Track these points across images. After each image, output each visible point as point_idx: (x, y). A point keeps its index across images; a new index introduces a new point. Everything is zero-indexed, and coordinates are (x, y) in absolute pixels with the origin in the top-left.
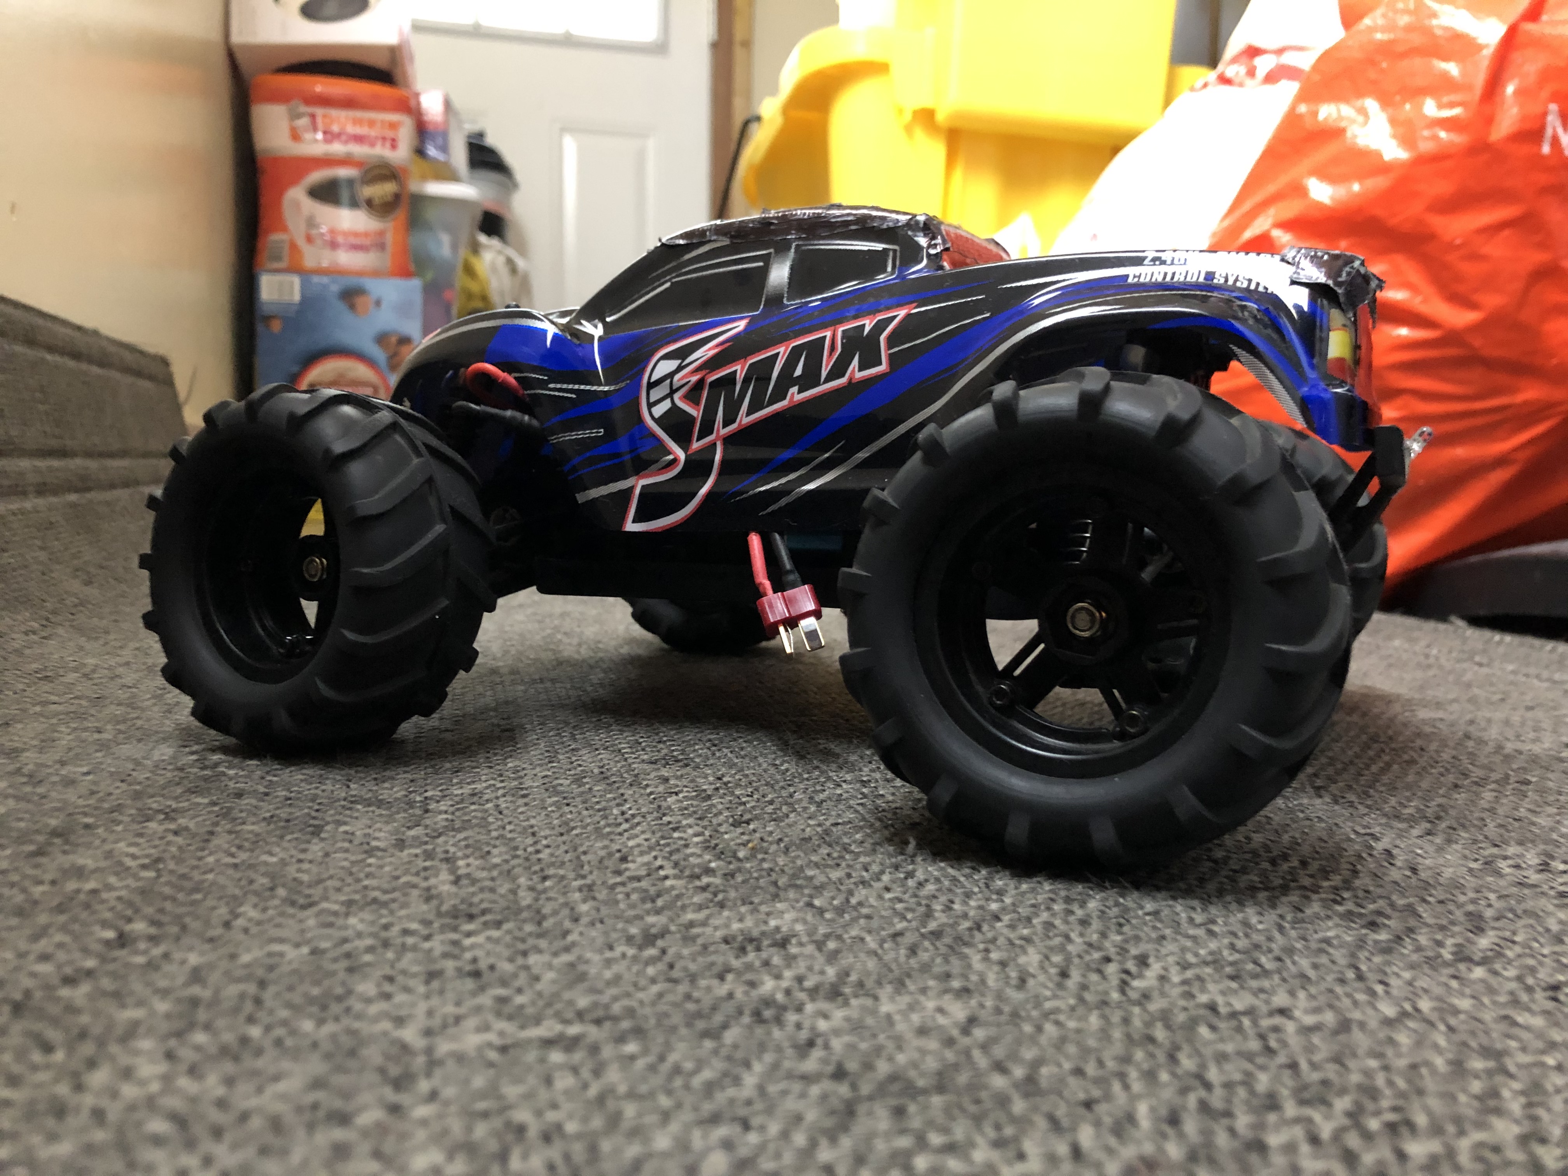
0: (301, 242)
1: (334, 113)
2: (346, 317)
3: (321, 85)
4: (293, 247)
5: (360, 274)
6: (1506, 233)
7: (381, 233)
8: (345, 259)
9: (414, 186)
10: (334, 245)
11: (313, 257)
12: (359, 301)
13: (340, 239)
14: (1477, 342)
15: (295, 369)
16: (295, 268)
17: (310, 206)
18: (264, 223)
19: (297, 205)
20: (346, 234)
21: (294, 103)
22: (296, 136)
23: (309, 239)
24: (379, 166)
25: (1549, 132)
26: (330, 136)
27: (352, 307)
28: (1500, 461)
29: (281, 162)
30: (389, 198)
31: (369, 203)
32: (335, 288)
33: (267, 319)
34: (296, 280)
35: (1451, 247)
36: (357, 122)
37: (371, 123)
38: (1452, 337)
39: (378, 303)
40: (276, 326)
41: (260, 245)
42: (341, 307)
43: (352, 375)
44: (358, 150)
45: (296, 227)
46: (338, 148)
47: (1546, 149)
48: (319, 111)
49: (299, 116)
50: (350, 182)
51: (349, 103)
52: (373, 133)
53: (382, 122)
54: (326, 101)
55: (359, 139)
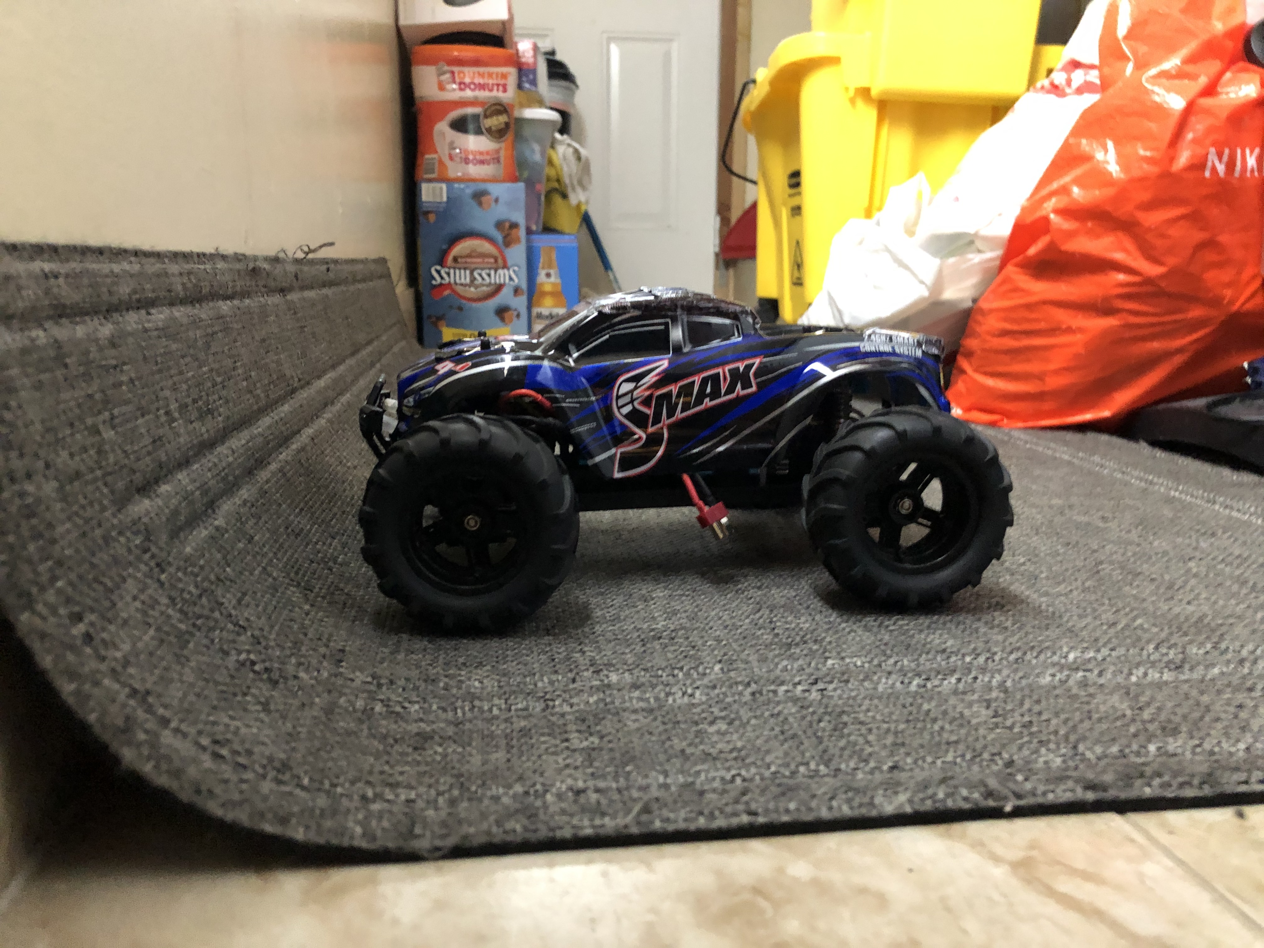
0: (446, 160)
1: (466, 70)
2: (477, 211)
3: (457, 51)
4: (441, 162)
5: (484, 181)
6: (1182, 222)
7: (498, 151)
8: (474, 170)
9: (517, 114)
10: (466, 161)
11: (455, 170)
12: (484, 199)
13: (471, 157)
14: (1163, 284)
15: (444, 247)
16: (442, 179)
17: (451, 134)
18: (421, 148)
19: (443, 134)
20: (474, 153)
21: (441, 63)
22: (441, 88)
23: (451, 158)
24: (495, 104)
25: (1209, 164)
26: (463, 86)
27: (480, 204)
28: (1179, 351)
29: (432, 105)
30: (503, 126)
31: (489, 131)
32: (469, 191)
33: (427, 213)
34: (444, 186)
35: (1149, 230)
36: (482, 75)
37: (490, 75)
38: (1148, 281)
39: (497, 200)
40: (432, 218)
41: (419, 161)
42: (473, 203)
43: (479, 250)
44: (483, 94)
45: (442, 149)
46: (469, 94)
47: (1207, 174)
48: (456, 69)
49: (444, 73)
50: (476, 117)
51: (476, 62)
52: (491, 82)
53: (497, 74)
54: (460, 62)
55: (482, 87)
